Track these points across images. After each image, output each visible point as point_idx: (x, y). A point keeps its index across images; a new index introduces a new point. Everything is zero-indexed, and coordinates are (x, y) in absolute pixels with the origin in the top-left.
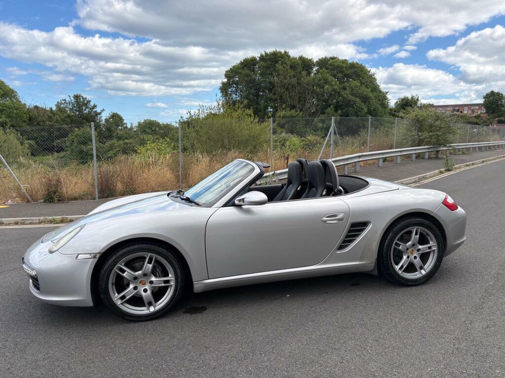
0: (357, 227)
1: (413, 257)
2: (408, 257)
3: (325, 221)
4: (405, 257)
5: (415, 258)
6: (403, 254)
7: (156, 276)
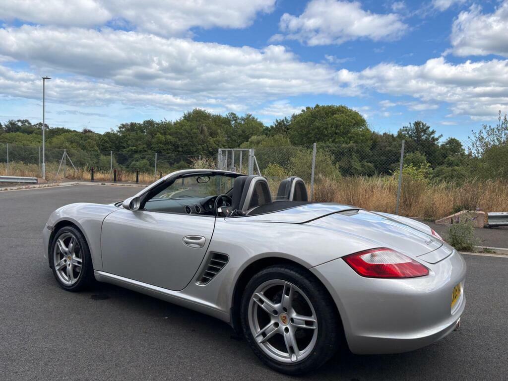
0: (218, 260)
1: (284, 327)
2: (276, 325)
3: (187, 243)
4: (272, 322)
5: (287, 330)
6: (271, 318)
7: (77, 256)
